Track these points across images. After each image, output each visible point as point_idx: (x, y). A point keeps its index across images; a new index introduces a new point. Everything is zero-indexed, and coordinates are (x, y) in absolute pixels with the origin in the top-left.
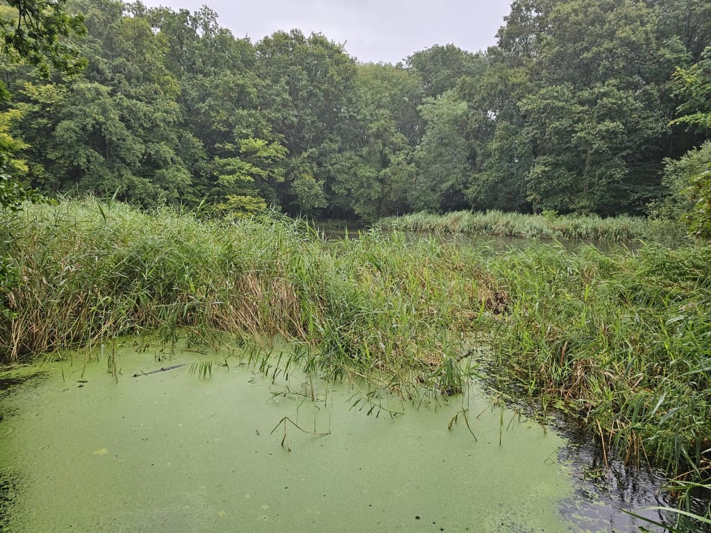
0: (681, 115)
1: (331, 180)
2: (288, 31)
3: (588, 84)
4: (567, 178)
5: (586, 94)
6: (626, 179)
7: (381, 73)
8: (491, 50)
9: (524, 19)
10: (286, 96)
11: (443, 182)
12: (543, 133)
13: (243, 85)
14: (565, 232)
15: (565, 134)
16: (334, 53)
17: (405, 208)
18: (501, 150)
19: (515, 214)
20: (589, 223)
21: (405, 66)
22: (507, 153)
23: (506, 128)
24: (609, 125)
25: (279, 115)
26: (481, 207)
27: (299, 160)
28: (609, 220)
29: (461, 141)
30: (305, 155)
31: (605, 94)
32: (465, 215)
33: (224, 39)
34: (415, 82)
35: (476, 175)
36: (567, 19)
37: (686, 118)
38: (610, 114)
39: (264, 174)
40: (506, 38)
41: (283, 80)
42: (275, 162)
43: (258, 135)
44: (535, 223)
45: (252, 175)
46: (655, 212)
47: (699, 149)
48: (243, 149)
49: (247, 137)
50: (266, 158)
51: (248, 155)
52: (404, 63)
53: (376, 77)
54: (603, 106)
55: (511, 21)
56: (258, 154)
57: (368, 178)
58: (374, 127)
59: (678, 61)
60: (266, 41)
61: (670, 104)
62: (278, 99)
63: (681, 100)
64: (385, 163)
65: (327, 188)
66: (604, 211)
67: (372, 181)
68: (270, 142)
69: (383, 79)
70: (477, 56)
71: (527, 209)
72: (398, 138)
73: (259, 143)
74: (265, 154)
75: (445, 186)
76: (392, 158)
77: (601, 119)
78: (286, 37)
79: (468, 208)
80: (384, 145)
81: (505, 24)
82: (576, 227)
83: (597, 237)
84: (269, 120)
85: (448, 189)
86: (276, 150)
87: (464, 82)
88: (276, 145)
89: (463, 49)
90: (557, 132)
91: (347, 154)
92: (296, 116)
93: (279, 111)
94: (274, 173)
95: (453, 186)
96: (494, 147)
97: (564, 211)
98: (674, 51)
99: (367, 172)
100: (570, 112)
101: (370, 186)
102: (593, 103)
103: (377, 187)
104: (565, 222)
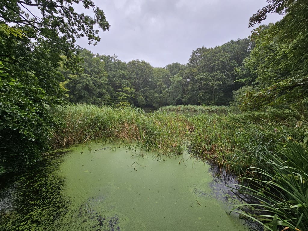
0: (237, 79)
1: (147, 97)
2: (135, 60)
3: (212, 72)
4: (208, 96)
5: (212, 75)
6: (224, 96)
7: (159, 70)
8: (188, 64)
9: (196, 56)
10: (135, 76)
11: (176, 98)
12: (202, 84)
13: (124, 74)
14: (208, 110)
15: (207, 85)
16: (147, 65)
17: (167, 104)
18: (191, 89)
19: (195, 105)
20: (214, 107)
21: (166, 68)
22: (193, 90)
23: (192, 83)
24: (218, 82)
25: (133, 81)
26: (186, 104)
27: (139, 92)
28: (220, 107)
29: (181, 87)
30: (140, 91)
31: (217, 75)
32: (183, 106)
33: (119, 62)
34: (168, 72)
35: (185, 96)
36: (206, 56)
37: (238, 80)
38: (219, 79)
39: (129, 96)
40: (191, 61)
41: (134, 72)
42: (132, 93)
43: (128, 86)
44: (200, 108)
45: (126, 96)
46: (231, 104)
47: (242, 88)
48: (124, 90)
49: (125, 87)
50: (130, 92)
51: (126, 91)
52: (165, 67)
53: (158, 71)
54: (217, 78)
55: (193, 56)
56: (128, 91)
57: (157, 96)
58: (158, 83)
59: (235, 66)
60: (130, 63)
61: (234, 77)
62: (133, 77)
63: (236, 76)
64: (161, 93)
65: (146, 99)
66: (218, 105)
67: (158, 97)
68: (131, 88)
69: (160, 71)
70: (184, 65)
71: (198, 104)
72: (164, 86)
73: (128, 88)
74: (130, 91)
75: (177, 98)
76: (163, 91)
77: (216, 81)
78: (135, 61)
79: (183, 104)
80: (161, 88)
81: (191, 57)
82: (211, 109)
83: (216, 111)
84: (131, 82)
85: (178, 99)
86: (133, 90)
87: (181, 72)
88: (132, 89)
89: (180, 64)
90: (205, 84)
91: (151, 91)
92: (138, 81)
93: (133, 80)
94: (132, 96)
95: (179, 98)
96: (189, 88)
97: (208, 105)
98: (234, 63)
99: (156, 95)
100: (208, 79)
101: (157, 99)
102: (214, 77)
103: (159, 99)
104: (208, 107)
